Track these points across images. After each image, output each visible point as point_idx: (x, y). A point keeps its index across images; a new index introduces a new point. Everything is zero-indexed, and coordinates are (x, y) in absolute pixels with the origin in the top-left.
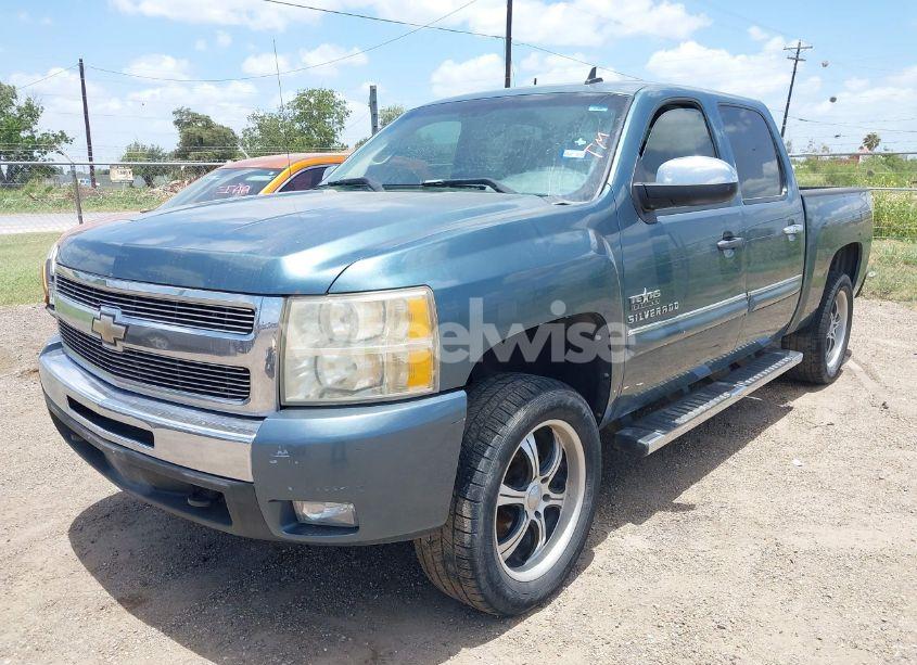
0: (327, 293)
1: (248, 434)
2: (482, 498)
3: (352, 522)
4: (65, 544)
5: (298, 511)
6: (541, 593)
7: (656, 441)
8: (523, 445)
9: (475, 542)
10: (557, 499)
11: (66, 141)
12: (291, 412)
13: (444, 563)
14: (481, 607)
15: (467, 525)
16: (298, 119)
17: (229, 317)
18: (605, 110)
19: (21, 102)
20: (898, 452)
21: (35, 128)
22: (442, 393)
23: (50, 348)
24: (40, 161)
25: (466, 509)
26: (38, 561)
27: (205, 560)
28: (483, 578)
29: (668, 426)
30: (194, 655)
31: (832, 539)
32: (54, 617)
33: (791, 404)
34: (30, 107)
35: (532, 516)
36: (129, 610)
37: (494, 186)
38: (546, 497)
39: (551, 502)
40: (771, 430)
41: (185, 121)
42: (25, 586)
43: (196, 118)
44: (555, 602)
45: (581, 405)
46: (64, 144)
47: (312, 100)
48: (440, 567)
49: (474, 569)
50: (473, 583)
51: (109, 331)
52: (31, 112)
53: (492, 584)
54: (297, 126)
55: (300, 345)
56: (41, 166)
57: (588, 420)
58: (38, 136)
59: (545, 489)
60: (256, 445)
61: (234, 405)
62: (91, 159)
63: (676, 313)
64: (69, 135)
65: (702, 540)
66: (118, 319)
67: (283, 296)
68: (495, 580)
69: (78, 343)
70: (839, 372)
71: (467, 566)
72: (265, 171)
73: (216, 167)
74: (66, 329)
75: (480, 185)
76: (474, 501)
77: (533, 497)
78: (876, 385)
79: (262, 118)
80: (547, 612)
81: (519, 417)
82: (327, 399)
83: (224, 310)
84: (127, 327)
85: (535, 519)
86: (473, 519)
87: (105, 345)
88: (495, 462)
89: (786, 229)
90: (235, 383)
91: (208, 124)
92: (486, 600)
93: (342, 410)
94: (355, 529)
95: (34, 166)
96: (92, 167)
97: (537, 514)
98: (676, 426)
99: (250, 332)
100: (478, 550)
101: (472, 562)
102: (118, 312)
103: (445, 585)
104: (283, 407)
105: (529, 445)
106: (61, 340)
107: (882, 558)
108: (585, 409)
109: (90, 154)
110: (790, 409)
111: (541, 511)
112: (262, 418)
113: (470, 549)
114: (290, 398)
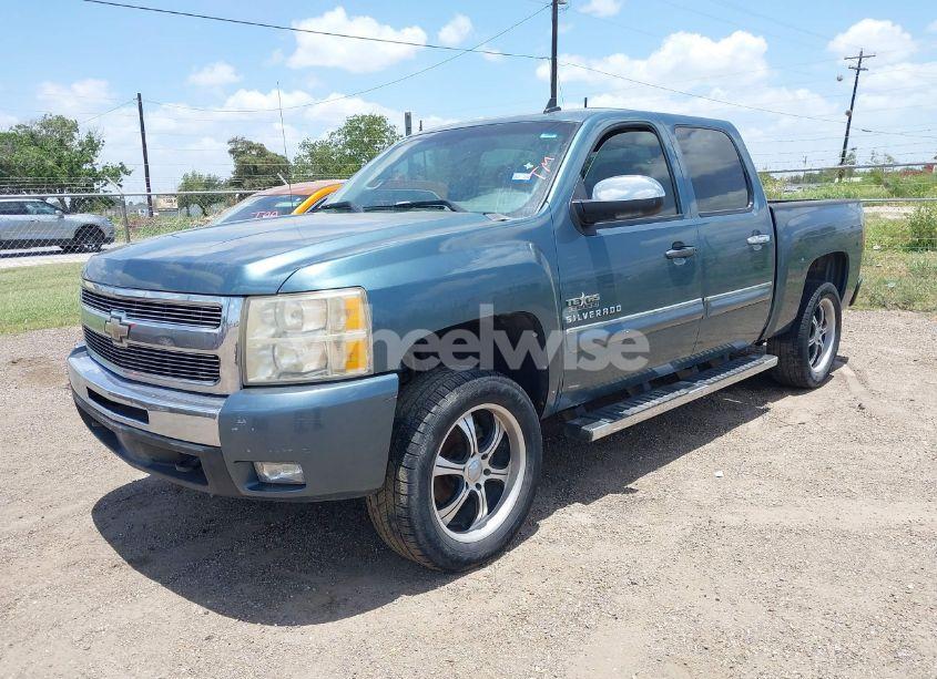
0: (277, 293)
1: (215, 407)
2: (417, 466)
3: (300, 480)
4: (89, 521)
5: (259, 472)
6: (481, 553)
7: (601, 429)
8: (460, 423)
9: (412, 503)
10: (497, 474)
11: (126, 173)
12: (252, 391)
13: (389, 522)
14: (422, 561)
15: (404, 488)
16: (349, 145)
17: (204, 314)
18: (554, 136)
19: (81, 136)
20: (857, 446)
21: (96, 161)
22: (375, 375)
23: (76, 352)
24: (101, 193)
25: (402, 474)
26: (66, 533)
27: (205, 531)
28: (420, 535)
29: (614, 417)
30: (184, 600)
31: (761, 517)
32: (75, 572)
33: (770, 405)
34: (91, 140)
35: (472, 487)
36: (136, 568)
37: (449, 206)
38: (487, 472)
39: (491, 477)
40: (742, 428)
41: (240, 150)
42: (53, 551)
43: (251, 146)
44: (495, 564)
45: (517, 392)
46: (123, 176)
47: (362, 126)
48: (386, 526)
49: (412, 527)
50: (412, 539)
51: (116, 332)
52: (92, 145)
53: (430, 540)
54: (348, 151)
55: (259, 335)
56: (100, 198)
57: (524, 405)
58: (99, 169)
59: (486, 465)
60: (221, 416)
61: (207, 386)
62: (149, 190)
63: (617, 315)
64: (129, 168)
65: (643, 517)
66: (124, 321)
67: (244, 296)
68: (433, 536)
69: (98, 344)
70: (827, 377)
71: (406, 523)
72: (291, 198)
73: (250, 194)
74: (89, 334)
75: (439, 205)
76: (410, 469)
77: (475, 470)
78: (863, 389)
79: (314, 146)
80: (487, 570)
81: (451, 399)
82: (283, 379)
83: (200, 309)
84: (130, 326)
85: (475, 489)
86: (409, 483)
87: (114, 343)
88: (430, 437)
89: (750, 240)
90: (207, 367)
91: (262, 151)
92: (425, 554)
93: (290, 388)
94: (302, 486)
95: (93, 198)
96: (149, 197)
97: (478, 486)
98: (622, 417)
99: (218, 326)
100: (415, 511)
101: (409, 519)
102: (123, 315)
103: (392, 542)
104: (245, 387)
105: (466, 424)
106: (84, 344)
107: (801, 533)
108: (520, 396)
109: (148, 185)
110: (767, 410)
111: (482, 483)
112: (226, 396)
113: (408, 508)
114: (251, 380)
